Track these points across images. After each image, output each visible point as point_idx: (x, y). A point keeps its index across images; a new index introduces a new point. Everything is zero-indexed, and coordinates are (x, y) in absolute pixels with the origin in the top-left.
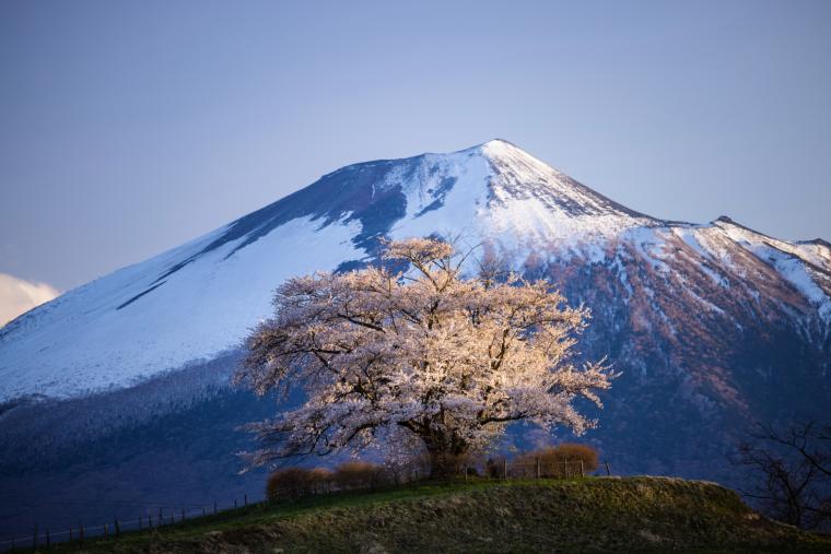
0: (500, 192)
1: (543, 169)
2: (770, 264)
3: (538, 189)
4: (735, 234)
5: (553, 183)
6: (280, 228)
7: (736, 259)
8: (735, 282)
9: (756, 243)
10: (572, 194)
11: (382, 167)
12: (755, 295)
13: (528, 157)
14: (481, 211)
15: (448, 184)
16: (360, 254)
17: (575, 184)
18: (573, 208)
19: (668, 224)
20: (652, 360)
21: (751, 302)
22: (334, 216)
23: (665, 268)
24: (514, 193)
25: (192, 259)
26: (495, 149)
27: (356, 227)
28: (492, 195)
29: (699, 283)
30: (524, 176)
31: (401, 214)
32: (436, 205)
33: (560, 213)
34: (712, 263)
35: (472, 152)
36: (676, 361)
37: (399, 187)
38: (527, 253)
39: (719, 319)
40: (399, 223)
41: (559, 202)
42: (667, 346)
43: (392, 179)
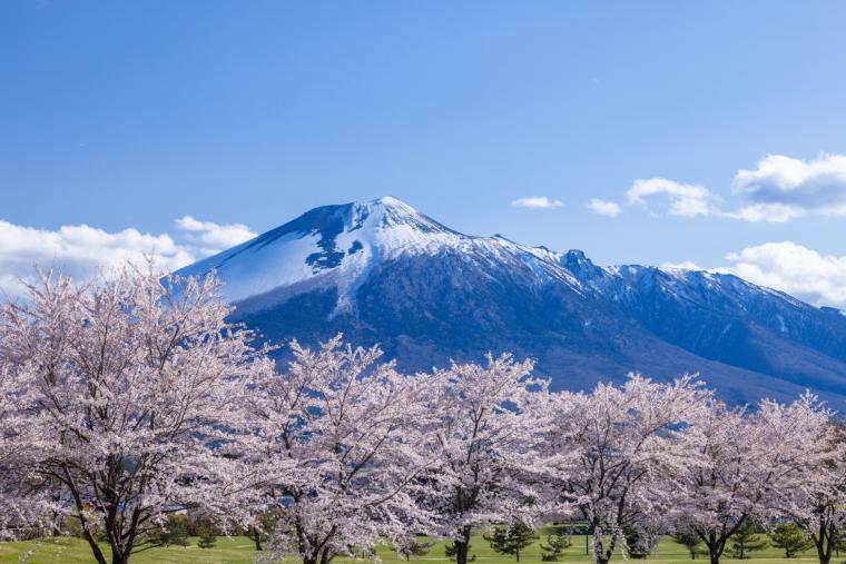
0: (390, 221)
1: (412, 210)
2: (518, 256)
3: (409, 220)
4: (503, 243)
5: (416, 217)
6: (282, 237)
7: (503, 255)
8: (501, 265)
9: (513, 248)
10: (425, 222)
11: (332, 209)
12: (511, 272)
13: (404, 205)
14: (380, 229)
15: (365, 217)
16: (320, 250)
17: (427, 218)
18: (425, 229)
19: (471, 238)
20: (460, 302)
21: (509, 275)
22: (309, 232)
23: (468, 258)
24: (396, 221)
25: (240, 252)
26: (388, 200)
27: (319, 237)
28: (385, 222)
29: (485, 265)
30: (402, 213)
31: (341, 231)
32: (358, 227)
33: (419, 231)
34: (491, 256)
35: (376, 203)
36: (472, 303)
37: (341, 218)
38: (401, 250)
39: (494, 283)
40: (340, 235)
41: (418, 226)
42: (468, 296)
43: (337, 214)
